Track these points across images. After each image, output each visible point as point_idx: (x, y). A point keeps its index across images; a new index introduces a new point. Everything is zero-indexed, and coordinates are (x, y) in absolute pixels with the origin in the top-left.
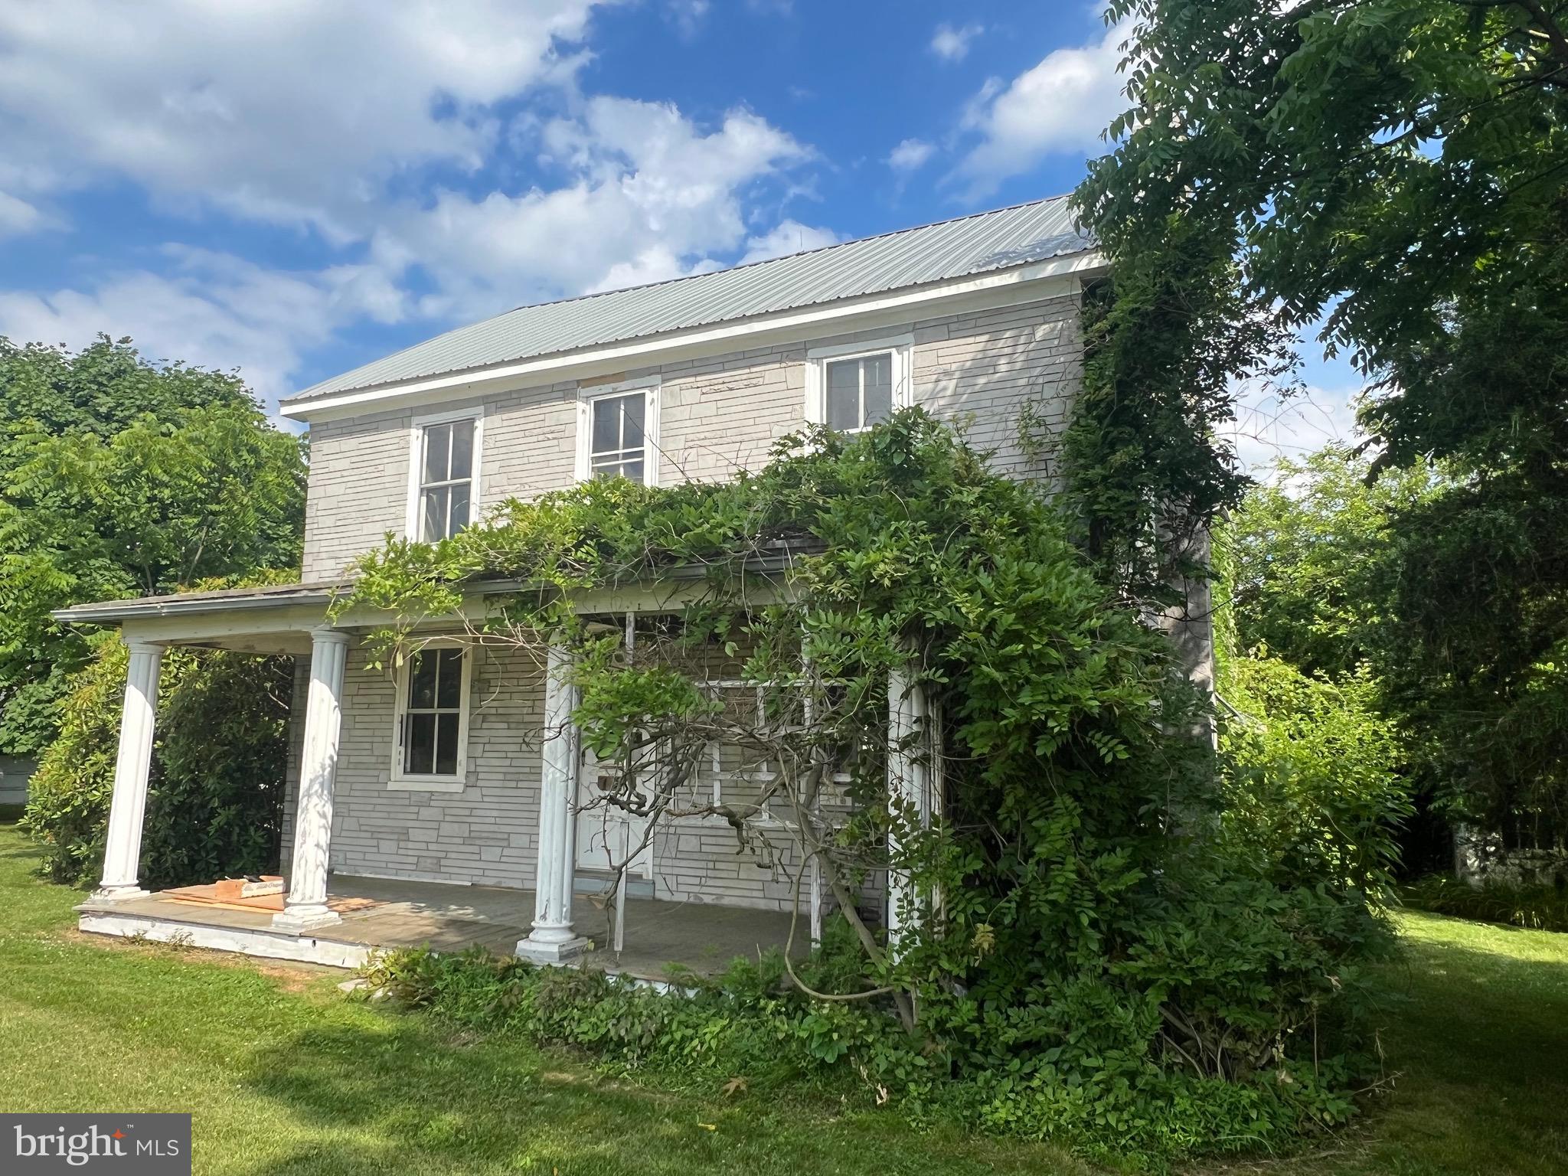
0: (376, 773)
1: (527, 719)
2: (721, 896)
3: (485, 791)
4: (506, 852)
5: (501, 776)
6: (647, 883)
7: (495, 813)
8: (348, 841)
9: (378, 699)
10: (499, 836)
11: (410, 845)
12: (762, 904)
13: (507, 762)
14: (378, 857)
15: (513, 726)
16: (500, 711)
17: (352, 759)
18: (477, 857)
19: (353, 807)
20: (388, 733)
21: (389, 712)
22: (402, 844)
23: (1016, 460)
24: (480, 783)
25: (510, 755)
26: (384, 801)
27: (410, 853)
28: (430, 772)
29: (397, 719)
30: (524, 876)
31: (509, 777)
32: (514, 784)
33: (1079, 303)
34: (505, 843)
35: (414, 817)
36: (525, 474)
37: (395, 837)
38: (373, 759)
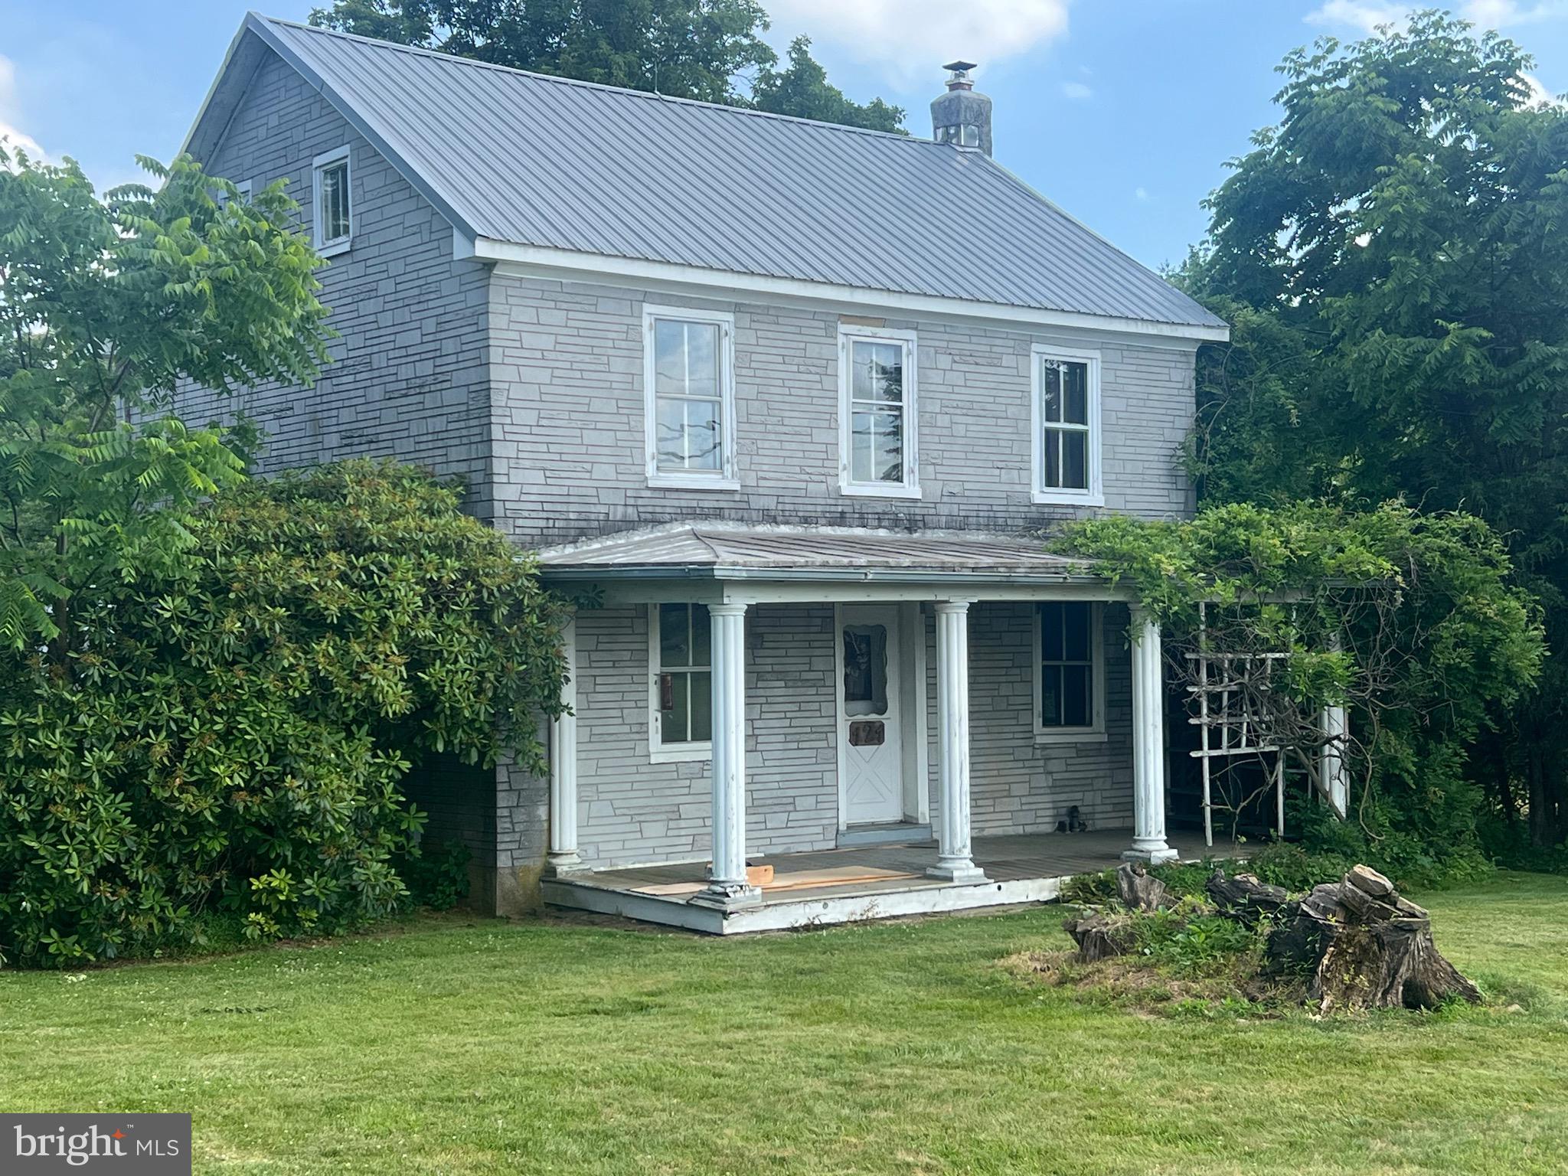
0: (630, 744)
1: (805, 676)
2: (983, 829)
3: (766, 755)
4: (793, 816)
5: (781, 738)
6: (925, 826)
7: (778, 778)
8: (600, 830)
9: (627, 655)
10: (784, 801)
11: (683, 824)
12: (1011, 831)
13: (787, 723)
14: (641, 844)
15: (790, 684)
16: (776, 668)
17: (596, 730)
18: (763, 826)
19: (601, 788)
20: (641, 696)
21: (642, 671)
22: (672, 824)
23: (1161, 472)
24: (760, 747)
25: (789, 715)
26: (644, 777)
27: (683, 832)
28: (685, 740)
29: (652, 679)
30: (814, 838)
31: (789, 738)
32: (795, 745)
33: (1193, 360)
34: (791, 808)
35: (686, 791)
36: (787, 407)
37: (664, 817)
38: (626, 729)
